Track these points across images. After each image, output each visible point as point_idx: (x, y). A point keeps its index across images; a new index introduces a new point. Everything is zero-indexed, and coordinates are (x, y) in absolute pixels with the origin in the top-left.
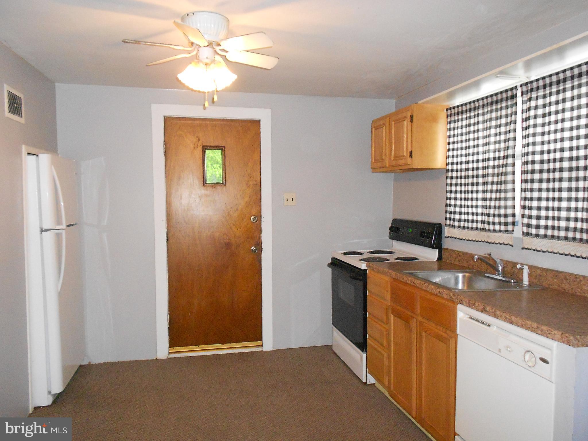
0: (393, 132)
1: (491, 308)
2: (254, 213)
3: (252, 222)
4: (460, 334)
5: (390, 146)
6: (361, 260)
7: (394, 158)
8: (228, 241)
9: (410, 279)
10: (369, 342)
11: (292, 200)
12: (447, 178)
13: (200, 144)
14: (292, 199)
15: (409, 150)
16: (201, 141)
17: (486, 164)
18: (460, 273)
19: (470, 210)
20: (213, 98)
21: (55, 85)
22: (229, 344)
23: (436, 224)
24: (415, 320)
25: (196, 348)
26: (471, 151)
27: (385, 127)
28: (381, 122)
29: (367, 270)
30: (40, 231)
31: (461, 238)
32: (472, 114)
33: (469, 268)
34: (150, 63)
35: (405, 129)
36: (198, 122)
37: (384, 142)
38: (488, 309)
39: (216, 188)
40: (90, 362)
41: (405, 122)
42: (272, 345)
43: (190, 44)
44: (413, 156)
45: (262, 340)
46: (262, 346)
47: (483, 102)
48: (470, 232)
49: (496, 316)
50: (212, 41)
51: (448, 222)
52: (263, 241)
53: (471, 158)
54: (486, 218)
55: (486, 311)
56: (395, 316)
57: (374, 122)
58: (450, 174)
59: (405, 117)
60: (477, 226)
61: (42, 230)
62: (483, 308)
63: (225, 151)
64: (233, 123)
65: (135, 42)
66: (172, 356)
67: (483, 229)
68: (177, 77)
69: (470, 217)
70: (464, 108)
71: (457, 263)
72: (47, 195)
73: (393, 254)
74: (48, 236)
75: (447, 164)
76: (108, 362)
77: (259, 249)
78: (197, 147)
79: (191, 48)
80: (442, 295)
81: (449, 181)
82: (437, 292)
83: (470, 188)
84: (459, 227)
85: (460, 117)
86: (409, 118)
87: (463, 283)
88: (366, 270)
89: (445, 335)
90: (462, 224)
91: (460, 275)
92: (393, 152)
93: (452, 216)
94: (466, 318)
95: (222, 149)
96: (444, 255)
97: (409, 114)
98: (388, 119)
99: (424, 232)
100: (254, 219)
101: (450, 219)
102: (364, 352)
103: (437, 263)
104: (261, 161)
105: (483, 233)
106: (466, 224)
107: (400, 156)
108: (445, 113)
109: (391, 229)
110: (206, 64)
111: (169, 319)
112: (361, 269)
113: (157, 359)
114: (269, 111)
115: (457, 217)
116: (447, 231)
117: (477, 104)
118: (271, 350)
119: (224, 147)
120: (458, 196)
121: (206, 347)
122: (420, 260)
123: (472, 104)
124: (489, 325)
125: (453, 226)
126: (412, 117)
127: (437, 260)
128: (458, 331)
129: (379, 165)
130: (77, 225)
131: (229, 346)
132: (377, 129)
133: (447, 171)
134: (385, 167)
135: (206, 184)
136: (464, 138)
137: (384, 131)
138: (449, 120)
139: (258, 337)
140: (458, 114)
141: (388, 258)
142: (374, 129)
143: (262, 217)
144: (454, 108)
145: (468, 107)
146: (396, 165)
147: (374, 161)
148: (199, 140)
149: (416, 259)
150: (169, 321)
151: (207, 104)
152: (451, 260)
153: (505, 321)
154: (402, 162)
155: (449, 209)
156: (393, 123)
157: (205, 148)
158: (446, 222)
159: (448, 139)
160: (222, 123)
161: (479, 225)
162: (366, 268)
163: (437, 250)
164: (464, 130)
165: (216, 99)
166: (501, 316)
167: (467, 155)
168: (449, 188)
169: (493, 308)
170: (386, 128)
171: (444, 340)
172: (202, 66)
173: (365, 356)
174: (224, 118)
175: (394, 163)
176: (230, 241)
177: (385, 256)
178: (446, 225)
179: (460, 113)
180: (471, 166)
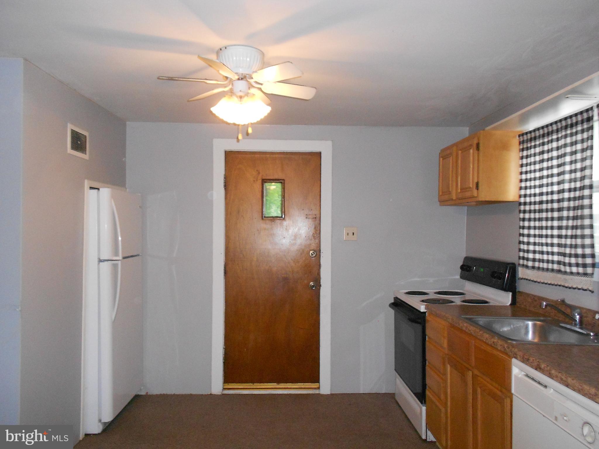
0: (459, 162)
1: (546, 366)
2: (312, 248)
3: (310, 257)
4: (516, 395)
5: (457, 177)
6: (423, 301)
7: (461, 190)
8: (285, 276)
9: (465, 325)
10: (428, 393)
11: (353, 235)
12: (520, 211)
13: (260, 178)
14: (353, 233)
15: (476, 181)
16: (261, 174)
17: (561, 196)
18: (530, 321)
19: (545, 249)
20: (247, 131)
21: (126, 123)
22: (285, 384)
23: (509, 264)
24: (470, 373)
25: (251, 386)
26: (545, 181)
27: (451, 157)
28: (448, 152)
29: (427, 313)
30: (98, 262)
31: (535, 280)
32: (546, 140)
33: (544, 316)
34: (191, 98)
35: (471, 158)
36: (258, 156)
37: (451, 173)
38: (543, 366)
39: (275, 222)
40: (147, 393)
41: (471, 151)
42: (329, 389)
43: (225, 78)
44: (480, 188)
45: (319, 382)
46: (319, 388)
47: (557, 126)
48: (545, 274)
49: (550, 376)
50: (245, 74)
51: (521, 262)
52: (321, 276)
53: (545, 190)
54: (561, 258)
55: (540, 368)
56: (451, 366)
57: (443, 151)
58: (522, 208)
59: (471, 145)
60: (553, 267)
61: (100, 261)
62: (538, 365)
63: (284, 184)
64: (293, 156)
65: (168, 78)
66: (227, 392)
67: (559, 271)
68: (211, 111)
69: (545, 257)
70: (537, 133)
71: (532, 309)
72: (106, 227)
73: (463, 296)
74: (106, 267)
75: (520, 196)
76: (164, 394)
77: (318, 285)
78: (257, 180)
79: (226, 81)
80: (497, 345)
81: (522, 216)
82: (492, 343)
83: (544, 223)
84: (533, 267)
85: (533, 144)
86: (475, 145)
87: (534, 333)
88: (425, 313)
89: (499, 393)
90: (537, 264)
91: (530, 323)
92: (459, 184)
93: (526, 255)
94: (521, 375)
95: (281, 183)
96: (519, 299)
97: (475, 142)
98: (455, 148)
99: (495, 272)
100: (313, 254)
101: (524, 258)
102: (423, 404)
103: (510, 308)
104: (322, 194)
105: (559, 276)
106: (541, 265)
107: (467, 188)
108: (516, 141)
109: (462, 267)
110: (241, 97)
111: (224, 354)
112: (419, 311)
113: (211, 394)
114: (329, 143)
115: (531, 256)
116: (521, 272)
117: (550, 129)
118: (329, 393)
119: (284, 180)
120: (532, 232)
121: (261, 386)
122: (491, 304)
123: (545, 129)
124: (546, 387)
125: (527, 267)
126: (478, 145)
127: (510, 305)
128: (513, 391)
129: (446, 197)
130: (140, 256)
131: (285, 386)
132: (445, 158)
133: (520, 204)
134: (452, 200)
135: (265, 217)
136: (537, 167)
137: (451, 160)
138: (521, 147)
139: (315, 378)
140: (531, 140)
141: (453, 300)
142: (441, 159)
143: (321, 252)
144: (527, 133)
145: (541, 132)
146: (462, 197)
147: (442, 193)
148: (259, 173)
149: (486, 302)
150: (224, 356)
151: (240, 137)
152: (525, 306)
153: (560, 383)
154: (468, 194)
155: (522, 247)
156: (460, 152)
157: (264, 181)
158: (519, 261)
159: (520, 168)
160: (282, 156)
161: (556, 266)
162: (425, 311)
163: (511, 293)
164: (538, 158)
165: (250, 131)
166: (557, 377)
167: (541, 186)
168: (521, 224)
169: (548, 366)
170: (453, 158)
171: (500, 400)
172: (235, 99)
173: (424, 408)
174: (285, 151)
175: (460, 196)
176: (288, 276)
177: (451, 298)
178: (519, 264)
179: (533, 139)
180: (544, 198)
